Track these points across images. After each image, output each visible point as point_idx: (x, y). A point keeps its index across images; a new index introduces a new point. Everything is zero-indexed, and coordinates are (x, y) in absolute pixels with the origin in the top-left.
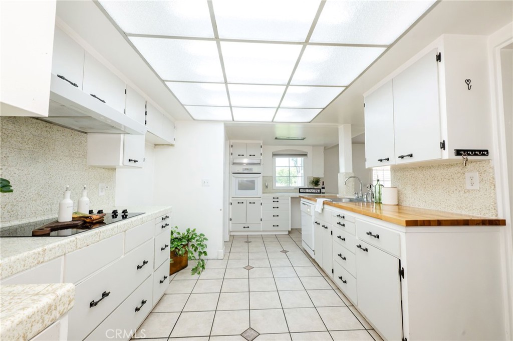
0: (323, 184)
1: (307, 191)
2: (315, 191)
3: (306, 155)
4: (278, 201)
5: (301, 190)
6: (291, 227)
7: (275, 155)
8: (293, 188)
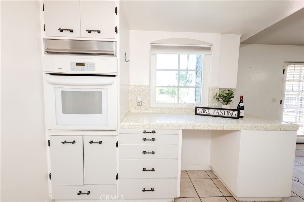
0: (241, 101)
1: (211, 112)
2: (226, 113)
3: (209, 49)
4: (153, 140)
5: (200, 111)
6: (181, 169)
7: (155, 47)
8: (184, 106)
